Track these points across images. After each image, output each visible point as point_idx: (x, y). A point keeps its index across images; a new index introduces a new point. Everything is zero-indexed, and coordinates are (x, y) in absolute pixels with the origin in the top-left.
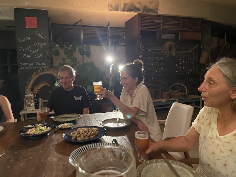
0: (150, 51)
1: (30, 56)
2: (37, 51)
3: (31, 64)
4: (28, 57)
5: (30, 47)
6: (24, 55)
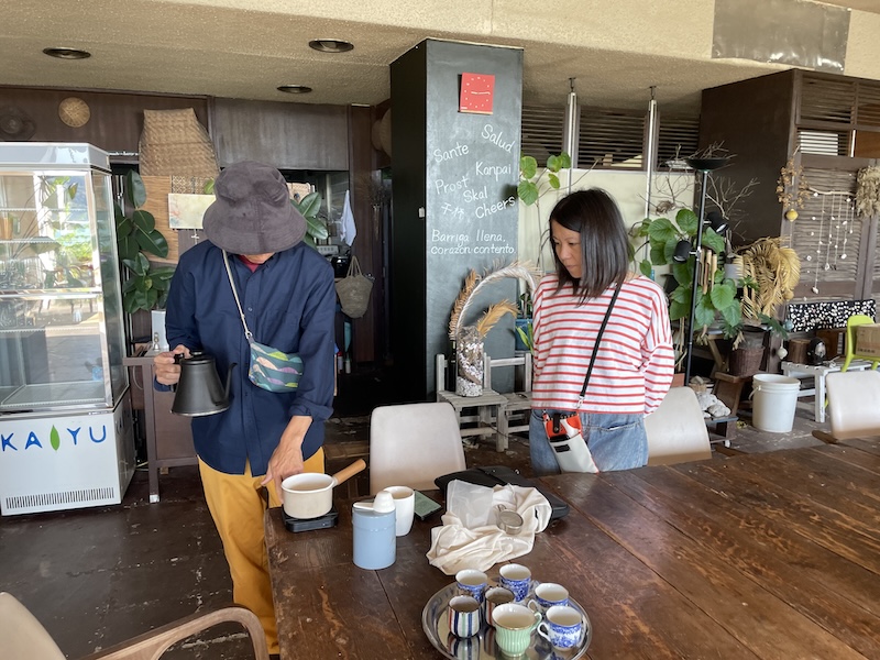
0: (816, 195)
1: (462, 211)
2: (483, 195)
3: (464, 238)
4: (458, 215)
5: (464, 180)
6: (446, 208)
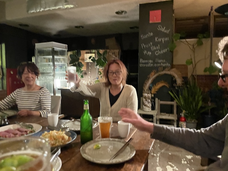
3: (151, 61)
4: (149, 54)
6: (145, 52)
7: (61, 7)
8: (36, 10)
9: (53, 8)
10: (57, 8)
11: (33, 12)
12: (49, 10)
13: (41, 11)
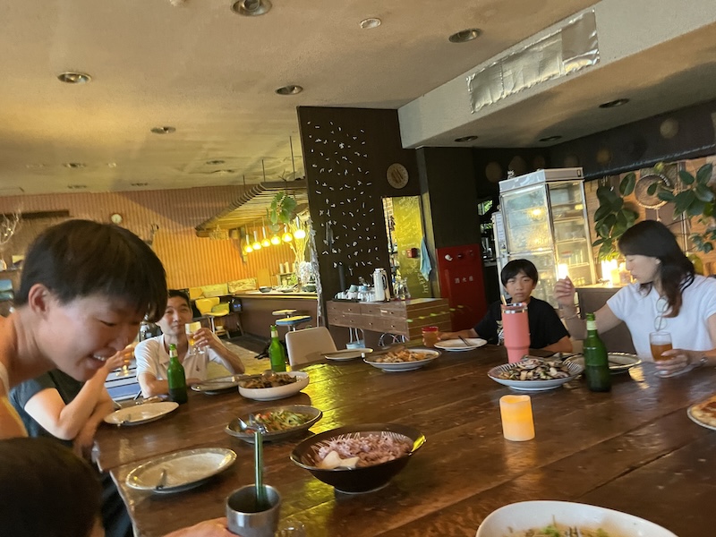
7: (555, 72)
8: (492, 98)
9: (535, 81)
10: (543, 77)
11: (485, 105)
12: (526, 88)
13: (504, 96)
